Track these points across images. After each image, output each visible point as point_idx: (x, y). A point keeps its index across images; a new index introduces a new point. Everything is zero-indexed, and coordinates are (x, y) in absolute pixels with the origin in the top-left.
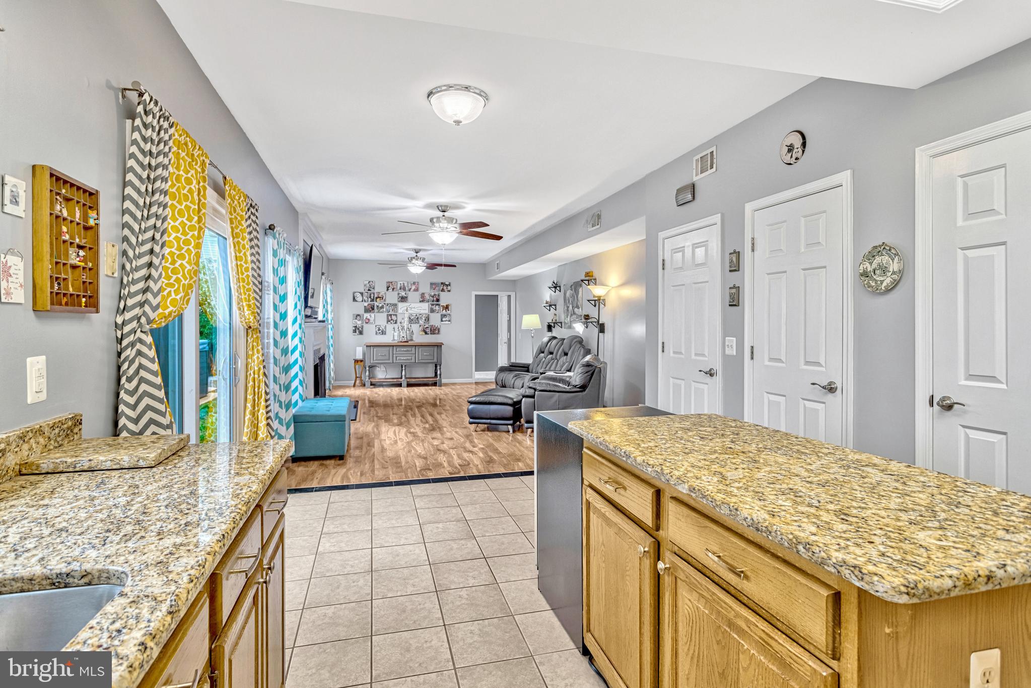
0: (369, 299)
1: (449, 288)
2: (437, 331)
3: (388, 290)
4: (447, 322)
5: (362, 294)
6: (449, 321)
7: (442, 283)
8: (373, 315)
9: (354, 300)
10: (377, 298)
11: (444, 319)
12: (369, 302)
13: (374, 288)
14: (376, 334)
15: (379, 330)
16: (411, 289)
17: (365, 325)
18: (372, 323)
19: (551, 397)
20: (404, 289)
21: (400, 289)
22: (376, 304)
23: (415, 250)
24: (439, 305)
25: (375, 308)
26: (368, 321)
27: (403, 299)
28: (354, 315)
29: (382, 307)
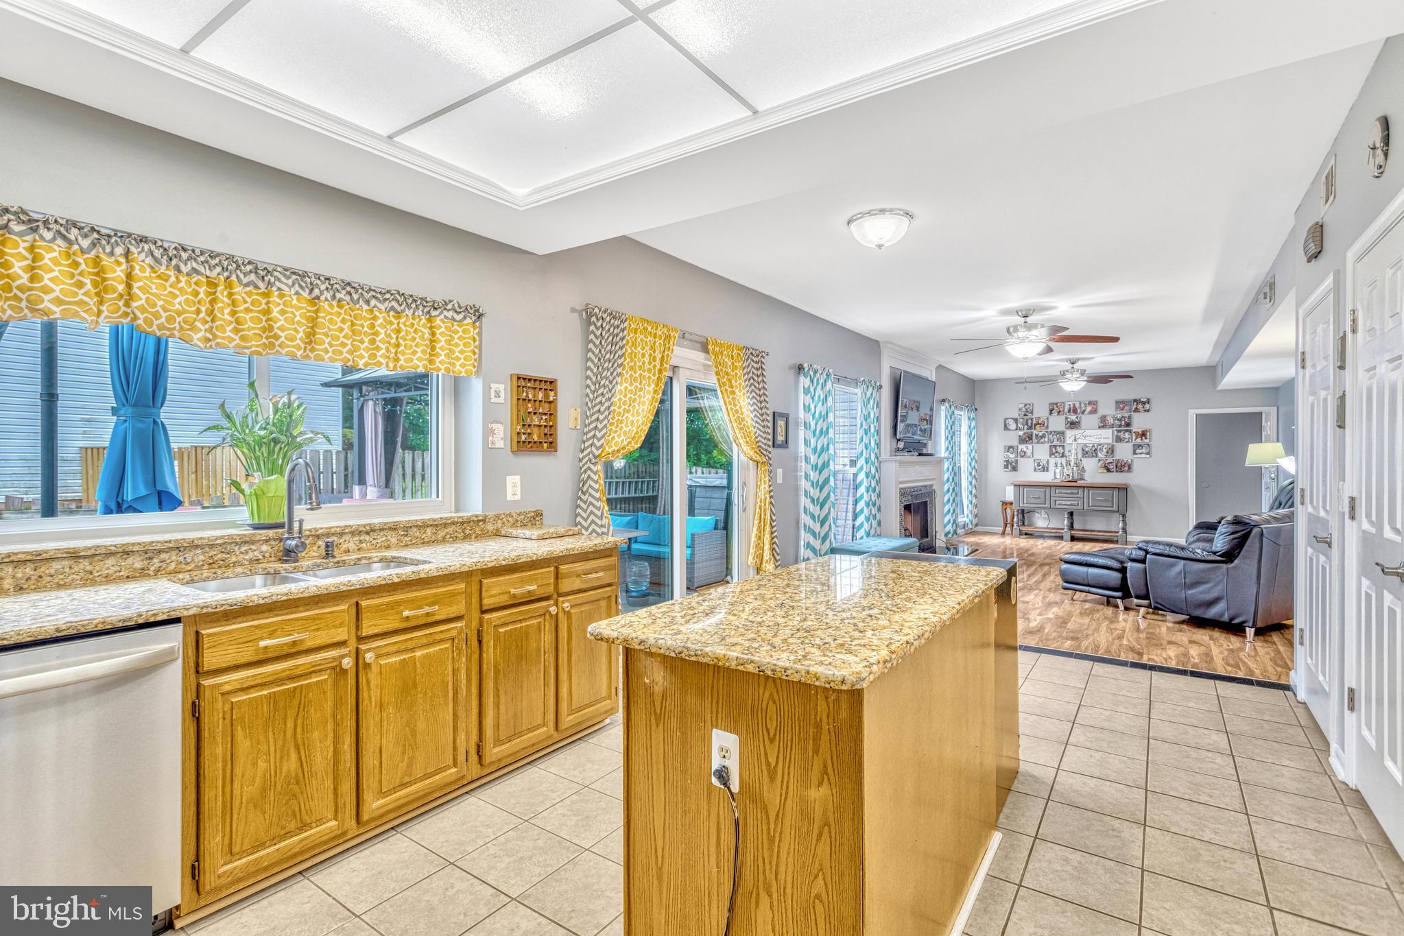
0: (1026, 427)
1: (1147, 406)
2: (1126, 468)
3: (1051, 413)
4: (1143, 456)
5: (1016, 420)
6: (1148, 453)
7: (1135, 401)
8: (1030, 447)
9: (1006, 428)
10: (1035, 425)
11: (1138, 451)
12: (1026, 431)
13: (1032, 413)
14: (1035, 470)
15: (1039, 465)
16: (1085, 411)
17: (1021, 460)
18: (1029, 457)
19: (1173, 565)
20: (1075, 411)
21: (1069, 411)
22: (1035, 432)
23: (1070, 360)
24: (1130, 431)
25: (1034, 437)
26: (1024, 455)
27: (1073, 425)
28: (1005, 446)
29: (1044, 436)
